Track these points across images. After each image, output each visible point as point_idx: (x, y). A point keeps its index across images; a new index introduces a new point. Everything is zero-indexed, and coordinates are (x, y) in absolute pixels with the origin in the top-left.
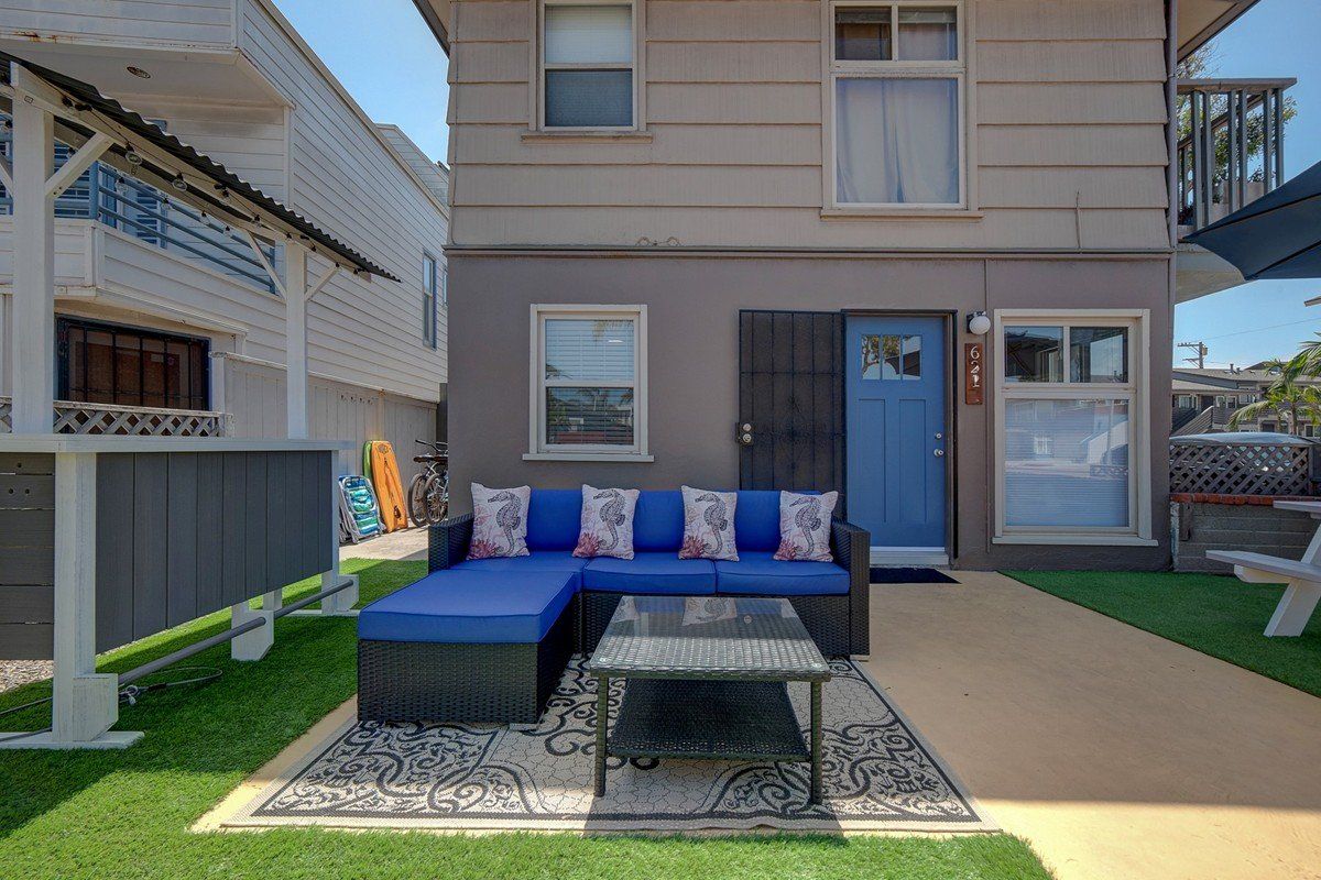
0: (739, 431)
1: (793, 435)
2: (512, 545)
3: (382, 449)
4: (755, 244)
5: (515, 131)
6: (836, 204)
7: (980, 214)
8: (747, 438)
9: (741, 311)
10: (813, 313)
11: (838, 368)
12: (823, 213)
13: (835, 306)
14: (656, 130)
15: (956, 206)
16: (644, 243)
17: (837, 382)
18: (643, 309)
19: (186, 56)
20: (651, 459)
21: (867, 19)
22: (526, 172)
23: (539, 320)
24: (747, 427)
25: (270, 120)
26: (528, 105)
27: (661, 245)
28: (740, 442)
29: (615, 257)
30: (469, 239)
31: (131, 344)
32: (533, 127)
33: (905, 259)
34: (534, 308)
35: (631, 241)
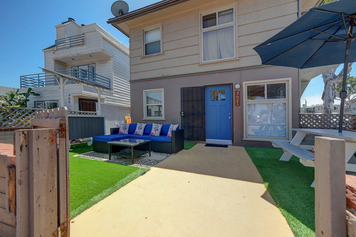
0: (181, 114)
1: (193, 114)
2: (125, 132)
3: (128, 118)
4: (185, 73)
5: (140, 57)
6: (203, 62)
7: (239, 59)
8: (182, 115)
9: (181, 88)
10: (197, 87)
11: (203, 99)
12: (199, 64)
13: (202, 85)
14: (164, 52)
15: (233, 57)
16: (163, 76)
17: (203, 102)
18: (163, 89)
19: (96, 52)
20: (165, 119)
21: (212, 16)
22: (142, 64)
23: (145, 93)
24: (182, 112)
25: (109, 60)
26: (142, 52)
27: (166, 76)
28: (181, 115)
29: (158, 79)
30: (133, 79)
31: (88, 102)
32: (143, 56)
33: (219, 72)
34: (144, 91)
35: (160, 76)
